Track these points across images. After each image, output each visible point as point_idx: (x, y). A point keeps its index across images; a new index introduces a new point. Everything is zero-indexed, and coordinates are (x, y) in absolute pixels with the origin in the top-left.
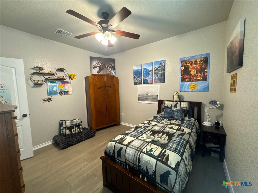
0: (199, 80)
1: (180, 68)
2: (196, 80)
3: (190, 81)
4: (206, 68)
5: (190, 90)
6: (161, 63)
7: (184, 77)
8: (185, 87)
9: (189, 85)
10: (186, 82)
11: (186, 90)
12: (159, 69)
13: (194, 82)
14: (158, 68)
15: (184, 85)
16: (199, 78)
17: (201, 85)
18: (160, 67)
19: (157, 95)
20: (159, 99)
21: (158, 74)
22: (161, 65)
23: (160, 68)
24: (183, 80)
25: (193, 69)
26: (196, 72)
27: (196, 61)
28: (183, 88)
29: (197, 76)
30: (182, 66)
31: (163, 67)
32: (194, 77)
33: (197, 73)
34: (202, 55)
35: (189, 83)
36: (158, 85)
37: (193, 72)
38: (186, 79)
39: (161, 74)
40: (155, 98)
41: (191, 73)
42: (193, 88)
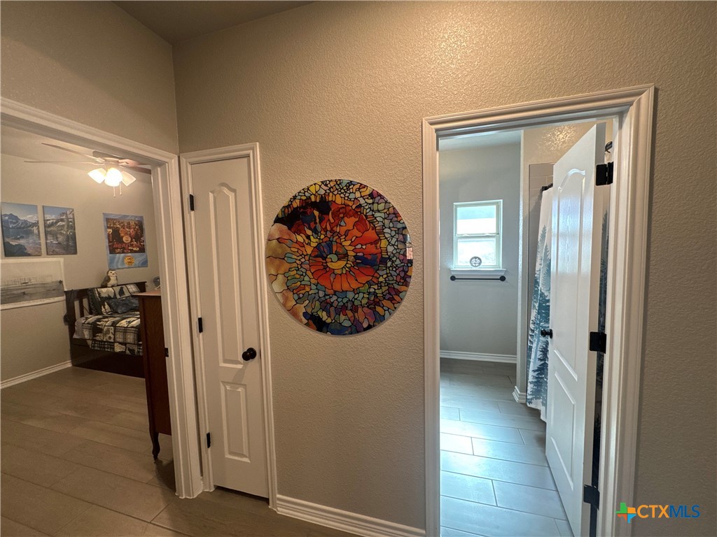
0: (135, 252)
1: (106, 231)
2: (132, 251)
3: (123, 252)
4: (142, 236)
5: (127, 266)
6: (63, 213)
7: (113, 245)
8: (118, 262)
9: (124, 258)
10: (118, 253)
11: (120, 267)
12: (59, 224)
13: (130, 254)
14: (56, 223)
15: (114, 258)
16: (135, 249)
17: (138, 258)
18: (62, 220)
19: (61, 282)
20: (66, 290)
21: (59, 236)
22: (64, 217)
23: (64, 223)
24: (112, 250)
25: (126, 234)
26: (130, 240)
27: (129, 223)
28: (115, 264)
29: (132, 245)
30: (109, 228)
31: (71, 222)
32: (129, 246)
33: (132, 241)
34: (136, 217)
35: (122, 255)
36: (60, 259)
37: (126, 239)
38: (117, 248)
39: (68, 236)
40: (53, 289)
41: (124, 239)
42: (130, 262)
